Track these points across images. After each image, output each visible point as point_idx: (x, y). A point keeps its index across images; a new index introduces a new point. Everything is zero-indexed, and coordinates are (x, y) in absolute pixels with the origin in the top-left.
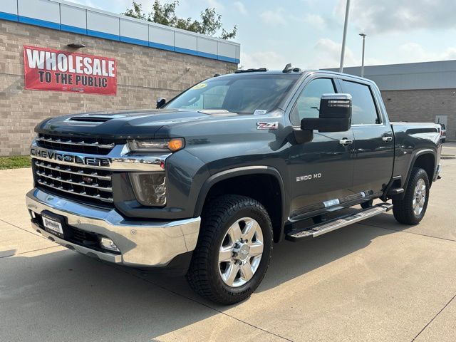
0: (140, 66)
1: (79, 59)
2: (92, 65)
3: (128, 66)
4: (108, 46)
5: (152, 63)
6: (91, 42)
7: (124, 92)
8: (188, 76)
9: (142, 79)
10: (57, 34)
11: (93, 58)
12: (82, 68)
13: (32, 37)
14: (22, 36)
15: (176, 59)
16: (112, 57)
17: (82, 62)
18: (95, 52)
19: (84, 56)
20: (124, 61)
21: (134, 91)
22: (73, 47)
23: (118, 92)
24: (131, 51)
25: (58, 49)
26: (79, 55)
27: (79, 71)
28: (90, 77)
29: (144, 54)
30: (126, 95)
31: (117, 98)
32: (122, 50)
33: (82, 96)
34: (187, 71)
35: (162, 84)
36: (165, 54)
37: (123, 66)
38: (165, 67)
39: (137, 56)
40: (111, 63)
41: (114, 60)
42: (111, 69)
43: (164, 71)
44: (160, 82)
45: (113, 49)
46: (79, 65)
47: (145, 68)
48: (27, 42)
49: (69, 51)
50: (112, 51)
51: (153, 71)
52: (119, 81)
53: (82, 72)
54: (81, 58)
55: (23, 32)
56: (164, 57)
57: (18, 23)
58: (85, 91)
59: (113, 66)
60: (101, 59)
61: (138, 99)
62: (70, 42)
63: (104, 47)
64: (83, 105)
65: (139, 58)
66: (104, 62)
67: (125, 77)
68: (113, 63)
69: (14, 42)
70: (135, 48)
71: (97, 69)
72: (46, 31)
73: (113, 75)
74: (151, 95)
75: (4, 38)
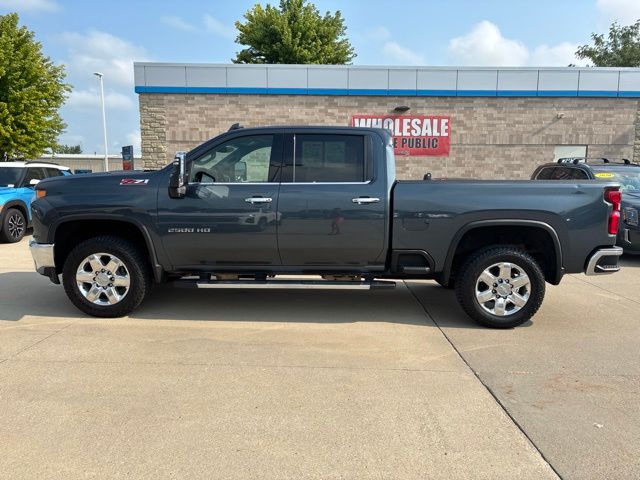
0: (484, 121)
1: (406, 121)
2: (421, 126)
3: (468, 123)
4: (442, 102)
5: (502, 116)
6: (422, 102)
7: (460, 151)
8: (561, 125)
9: (484, 136)
10: (384, 100)
11: (422, 118)
12: (409, 131)
13: (360, 107)
14: (352, 107)
15: (539, 105)
16: (446, 115)
17: (409, 124)
18: (426, 112)
19: (412, 118)
20: (461, 117)
21: (474, 149)
22: (401, 110)
23: (451, 152)
24: (471, 105)
25: (385, 115)
26: (406, 117)
27: (406, 134)
28: (418, 139)
29: (489, 106)
30: (461, 155)
31: (451, 158)
32: (460, 106)
33: (408, 158)
34: (559, 118)
35: (514, 139)
36: (522, 101)
37: (460, 123)
38: (523, 117)
39: (479, 110)
40: (444, 121)
41: (448, 118)
42: (444, 127)
43: (519, 123)
44: (511, 136)
45: (448, 105)
46: (406, 127)
47: (491, 122)
48: (356, 112)
49: (397, 114)
50: (447, 108)
51: (502, 125)
52: (454, 140)
53: (409, 134)
54: (409, 120)
55: (353, 104)
56: (520, 106)
58: (412, 154)
59: (446, 124)
60: (432, 119)
61: (478, 157)
62: (397, 105)
63: (437, 105)
64: (408, 168)
65: (481, 111)
66: (435, 121)
67: (461, 135)
68: (447, 121)
69: (344, 114)
70: (476, 101)
71: (428, 130)
72: (374, 99)
73: (446, 134)
74: (497, 153)
75: (336, 111)
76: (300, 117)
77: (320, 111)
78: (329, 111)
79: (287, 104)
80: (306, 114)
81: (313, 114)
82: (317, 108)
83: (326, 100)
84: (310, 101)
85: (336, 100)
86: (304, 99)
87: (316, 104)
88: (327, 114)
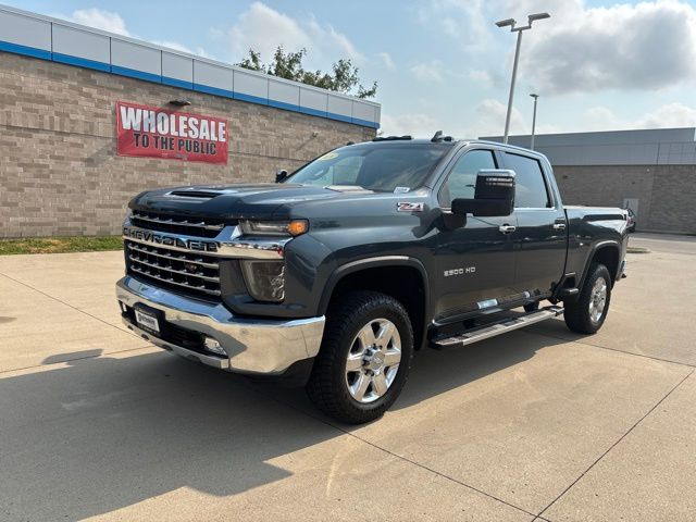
0: (257, 129)
1: (182, 119)
2: (198, 126)
3: (243, 129)
4: (219, 104)
5: (272, 126)
6: (197, 98)
7: (237, 160)
8: (315, 142)
9: (258, 145)
10: (157, 88)
11: (200, 118)
12: (186, 131)
13: (127, 91)
14: (117, 90)
15: (300, 121)
16: (223, 118)
17: (186, 123)
18: (203, 111)
19: (189, 115)
20: (237, 123)
21: (249, 160)
22: (176, 106)
23: (229, 160)
24: (245, 110)
25: (158, 107)
26: (184, 115)
27: (183, 134)
28: (196, 141)
29: (262, 114)
30: (238, 165)
31: (229, 168)
32: (236, 109)
33: (185, 164)
34: (314, 136)
35: (283, 152)
36: (288, 115)
37: (237, 130)
38: (290, 131)
39: (253, 117)
40: (221, 125)
41: (225, 122)
42: (221, 132)
43: (286, 136)
44: (281, 149)
45: (224, 107)
46: (182, 127)
47: (263, 132)
48: (121, 98)
49: (172, 109)
50: (223, 110)
51: (273, 136)
52: (231, 147)
53: (186, 135)
54: (185, 119)
55: (117, 86)
56: (287, 119)
57: (111, 74)
58: (190, 159)
59: (224, 129)
60: (209, 120)
61: (254, 169)
62: (172, 98)
63: (214, 105)
64: (186, 176)
65: (256, 121)
66: (213, 123)
67: (238, 142)
68: (224, 125)
69: (105, 98)
70: (251, 107)
71: (205, 132)
72: (145, 85)
73: (224, 140)
74: (269, 164)
75: (94, 92)
76: (41, 92)
77: (71, 87)
78: (84, 89)
79: (18, 69)
80: (50, 88)
81: (60, 90)
82: (66, 83)
83: (79, 74)
84: (56, 70)
85: (93, 76)
86: (46, 67)
87: (65, 77)
88: (81, 93)
